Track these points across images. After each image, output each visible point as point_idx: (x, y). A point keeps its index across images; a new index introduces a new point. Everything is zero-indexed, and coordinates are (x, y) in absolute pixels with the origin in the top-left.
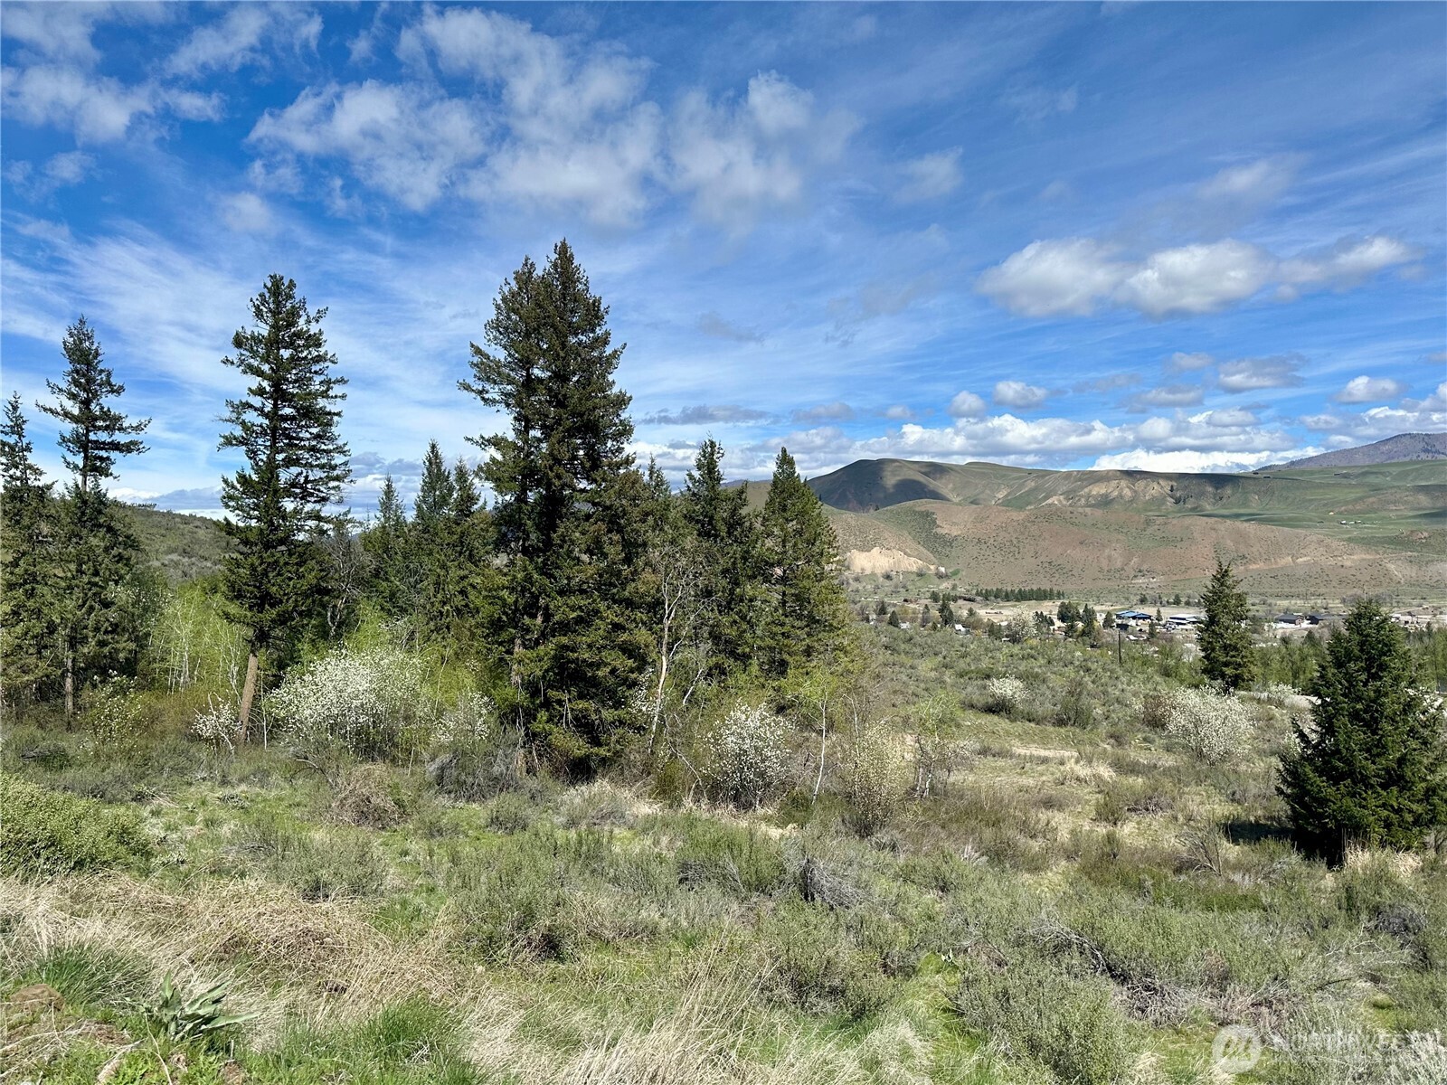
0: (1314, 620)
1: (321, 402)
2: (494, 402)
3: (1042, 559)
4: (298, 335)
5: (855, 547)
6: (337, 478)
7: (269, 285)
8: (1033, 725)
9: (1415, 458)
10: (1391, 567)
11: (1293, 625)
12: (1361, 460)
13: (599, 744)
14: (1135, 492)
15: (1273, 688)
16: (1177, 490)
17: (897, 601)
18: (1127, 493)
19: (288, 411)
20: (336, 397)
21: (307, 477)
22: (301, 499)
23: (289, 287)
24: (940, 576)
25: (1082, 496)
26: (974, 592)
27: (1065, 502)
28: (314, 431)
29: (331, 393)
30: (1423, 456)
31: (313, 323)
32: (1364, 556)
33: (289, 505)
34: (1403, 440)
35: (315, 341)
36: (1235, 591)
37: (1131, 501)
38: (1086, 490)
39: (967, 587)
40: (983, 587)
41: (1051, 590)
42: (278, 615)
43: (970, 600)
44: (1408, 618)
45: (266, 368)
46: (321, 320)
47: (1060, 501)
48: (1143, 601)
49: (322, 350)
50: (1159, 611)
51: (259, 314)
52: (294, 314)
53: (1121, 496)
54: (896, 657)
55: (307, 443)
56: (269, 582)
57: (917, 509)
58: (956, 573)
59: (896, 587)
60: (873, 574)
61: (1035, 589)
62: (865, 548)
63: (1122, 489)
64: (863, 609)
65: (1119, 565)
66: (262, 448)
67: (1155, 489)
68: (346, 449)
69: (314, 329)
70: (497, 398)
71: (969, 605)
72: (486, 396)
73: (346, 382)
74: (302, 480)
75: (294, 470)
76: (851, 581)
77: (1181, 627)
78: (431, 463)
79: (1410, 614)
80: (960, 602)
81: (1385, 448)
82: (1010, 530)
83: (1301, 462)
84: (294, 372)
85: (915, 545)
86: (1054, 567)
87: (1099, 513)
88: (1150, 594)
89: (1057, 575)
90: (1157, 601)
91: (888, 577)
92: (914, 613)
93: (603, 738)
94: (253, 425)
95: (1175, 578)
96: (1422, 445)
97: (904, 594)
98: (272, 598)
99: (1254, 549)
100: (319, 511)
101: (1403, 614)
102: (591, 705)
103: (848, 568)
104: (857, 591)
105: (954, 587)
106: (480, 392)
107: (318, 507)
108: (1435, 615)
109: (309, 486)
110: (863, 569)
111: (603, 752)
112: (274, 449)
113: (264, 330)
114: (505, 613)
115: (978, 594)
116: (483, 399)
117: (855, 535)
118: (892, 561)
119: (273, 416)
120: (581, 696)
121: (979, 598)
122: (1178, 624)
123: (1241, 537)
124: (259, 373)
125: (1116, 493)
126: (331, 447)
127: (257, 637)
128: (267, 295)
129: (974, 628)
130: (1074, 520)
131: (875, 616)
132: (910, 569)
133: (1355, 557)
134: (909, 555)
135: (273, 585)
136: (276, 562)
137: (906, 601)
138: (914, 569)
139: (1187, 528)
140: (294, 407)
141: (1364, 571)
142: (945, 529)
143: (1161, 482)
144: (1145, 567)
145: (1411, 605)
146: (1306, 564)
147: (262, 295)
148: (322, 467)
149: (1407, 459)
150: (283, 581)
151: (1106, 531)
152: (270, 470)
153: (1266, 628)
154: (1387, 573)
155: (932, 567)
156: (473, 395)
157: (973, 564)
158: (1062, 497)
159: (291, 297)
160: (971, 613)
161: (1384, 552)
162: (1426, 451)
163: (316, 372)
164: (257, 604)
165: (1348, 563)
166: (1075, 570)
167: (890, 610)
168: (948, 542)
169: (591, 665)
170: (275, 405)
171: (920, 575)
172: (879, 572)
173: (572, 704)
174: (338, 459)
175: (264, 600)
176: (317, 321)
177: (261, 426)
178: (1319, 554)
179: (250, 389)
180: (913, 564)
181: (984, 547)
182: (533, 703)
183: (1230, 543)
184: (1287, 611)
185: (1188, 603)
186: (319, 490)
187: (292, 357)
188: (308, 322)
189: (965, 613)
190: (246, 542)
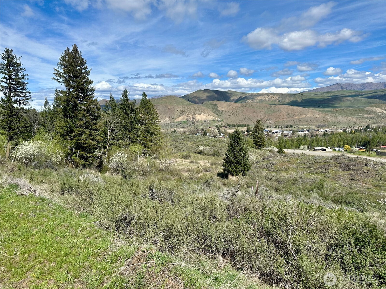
0: (308, 131)
1: (22, 80)
2: (61, 82)
3: (244, 116)
4: (14, 64)
5: (197, 113)
6: (28, 99)
7: (6, 51)
8: (207, 156)
9: (338, 90)
10: (328, 118)
11: (303, 132)
12: (325, 90)
13: (87, 161)
14: (269, 98)
15: (270, 147)
16: (279, 98)
17: (207, 128)
18: (267, 99)
19: (13, 83)
20: (26, 79)
21: (19, 99)
22: (19, 104)
23: (11, 51)
24: (219, 121)
25: (256, 100)
26: (227, 125)
27: (251, 101)
28: (21, 87)
29: (25, 78)
30: (340, 89)
31: (18, 60)
32: (322, 115)
33: (15, 106)
34: (336, 85)
35: (19, 65)
36: (261, 125)
37: (268, 101)
38: (257, 98)
39: (225, 124)
40: (229, 124)
41: (246, 124)
42: (14, 133)
43: (225, 127)
44: (331, 130)
45: (6, 72)
46: (20, 60)
47: (250, 101)
48: (268, 127)
49: (21, 67)
50: (271, 129)
51: (3, 58)
52: (13, 58)
53: (265, 100)
54: (184, 142)
55: (19, 90)
56: (11, 125)
57: (213, 103)
58: (222, 120)
59: (207, 124)
60: (201, 121)
61: (242, 124)
62: (199, 114)
63: (266, 98)
64: (198, 130)
65: (263, 118)
66: (7, 92)
67: (274, 98)
68: (29, 92)
69: (18, 62)
70: (62, 81)
71: (225, 128)
72: (59, 81)
73: (28, 75)
74: (18, 100)
75: (16, 97)
76: (195, 122)
77: (276, 133)
78: (56, 94)
79: (331, 129)
80: (223, 128)
81: (331, 87)
82: (236, 109)
83: (311, 91)
84: (14, 73)
85: (212, 113)
86: (247, 118)
87: (258, 104)
88: (270, 125)
89: (247, 120)
90: (271, 127)
91: (205, 121)
92: (211, 131)
93: (88, 160)
94: (4, 86)
95: (276, 121)
96: (340, 86)
97: (209, 126)
98: (12, 129)
99: (296, 113)
100: (23, 108)
101: (329, 129)
102: (85, 153)
103: (195, 119)
104: (197, 125)
105: (222, 124)
106: (57, 80)
107: (23, 106)
108: (337, 130)
109: (21, 101)
110: (199, 119)
111: (88, 163)
112: (10, 92)
113: (5, 62)
114: (65, 132)
115: (227, 126)
116: (58, 81)
117: (197, 110)
118: (206, 117)
119: (10, 84)
120: (82, 151)
121: (228, 127)
122: (275, 132)
123: (293, 110)
124: (5, 73)
125: (264, 99)
126: (25, 92)
127: (9, 138)
128: (5, 54)
129: (225, 134)
130: (252, 106)
131: (201, 132)
132: (211, 119)
133: (320, 115)
134: (211, 116)
135: (12, 126)
136: (12, 120)
137: (209, 127)
138: (212, 119)
139: (280, 108)
140: (15, 81)
141: (322, 118)
142: (220, 109)
143: (275, 96)
144: (269, 118)
145: (332, 127)
146: (308, 117)
147: (3, 54)
148: (24, 96)
149: (336, 90)
150: (15, 124)
151: (260, 109)
152: (9, 97)
153: (296, 133)
154: (327, 119)
155: (216, 119)
156: (55, 80)
157: (227, 118)
158: (251, 100)
159: (11, 54)
160: (225, 130)
161: (327, 114)
162: (341, 88)
163: (20, 73)
164: (9, 130)
165: (318, 117)
166: (252, 119)
167: (205, 130)
168: (221, 112)
169: (84, 144)
170: (10, 81)
171: (213, 121)
172: (203, 120)
173: (80, 152)
174: (28, 94)
175: (10, 129)
176: (19, 60)
177: (6, 86)
178: (311, 115)
179: (2, 77)
180: (211, 118)
181: (230, 113)
182: (72, 152)
183: (290, 112)
184: (302, 129)
185: (279, 127)
186: (23, 102)
187: (13, 69)
188: (17, 60)
189: (223, 130)
190: (4, 115)
